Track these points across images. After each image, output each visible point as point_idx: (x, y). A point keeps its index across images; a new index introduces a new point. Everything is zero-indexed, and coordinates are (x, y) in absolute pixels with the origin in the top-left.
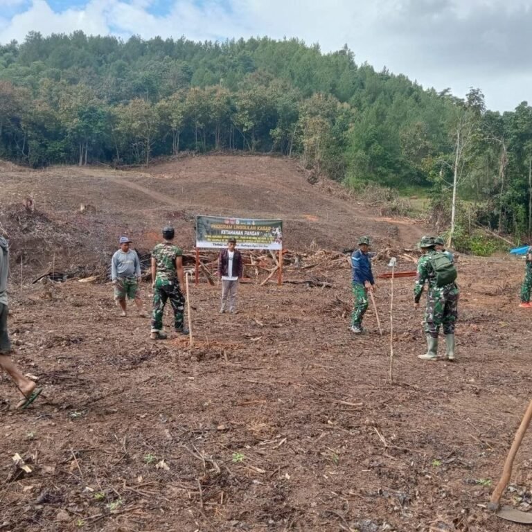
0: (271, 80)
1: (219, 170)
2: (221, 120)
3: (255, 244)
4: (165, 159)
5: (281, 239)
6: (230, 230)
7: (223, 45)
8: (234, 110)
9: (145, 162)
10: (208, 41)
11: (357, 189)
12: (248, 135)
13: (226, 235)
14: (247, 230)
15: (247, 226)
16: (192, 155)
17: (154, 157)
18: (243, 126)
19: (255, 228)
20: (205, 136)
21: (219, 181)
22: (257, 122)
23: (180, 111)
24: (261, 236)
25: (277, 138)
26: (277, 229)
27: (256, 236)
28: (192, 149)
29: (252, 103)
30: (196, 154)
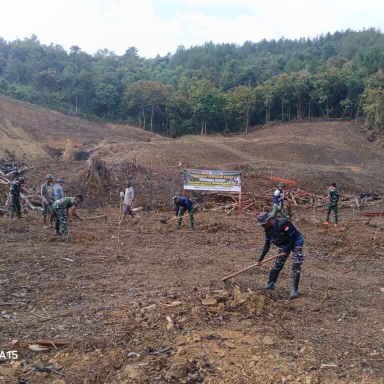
0: (345, 62)
1: (296, 134)
2: (301, 95)
3: (222, 188)
4: (259, 127)
5: (240, 184)
6: (205, 178)
7: (314, 39)
8: (312, 88)
9: (245, 130)
10: (302, 38)
12: (323, 105)
13: (203, 181)
14: (217, 178)
15: (216, 175)
16: (279, 123)
17: (252, 127)
18: (318, 99)
19: (222, 177)
20: (289, 109)
21: (292, 142)
22: (330, 96)
23: (271, 92)
24: (226, 182)
25: (346, 107)
26: (238, 178)
27: (223, 182)
28: (280, 119)
29: (325, 81)
30: (282, 122)
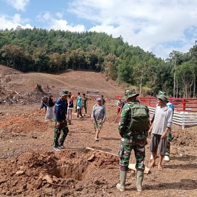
0: (96, 48)
1: (80, 76)
2: (81, 60)
7: (81, 33)
8: (85, 58)
9: (57, 72)
10: (76, 32)
11: (119, 83)
12: (89, 65)
18: (87, 62)
21: (81, 79)
22: (92, 62)
23: (69, 57)
25: (98, 67)
28: (72, 68)
29: (90, 56)
30: (73, 70)
